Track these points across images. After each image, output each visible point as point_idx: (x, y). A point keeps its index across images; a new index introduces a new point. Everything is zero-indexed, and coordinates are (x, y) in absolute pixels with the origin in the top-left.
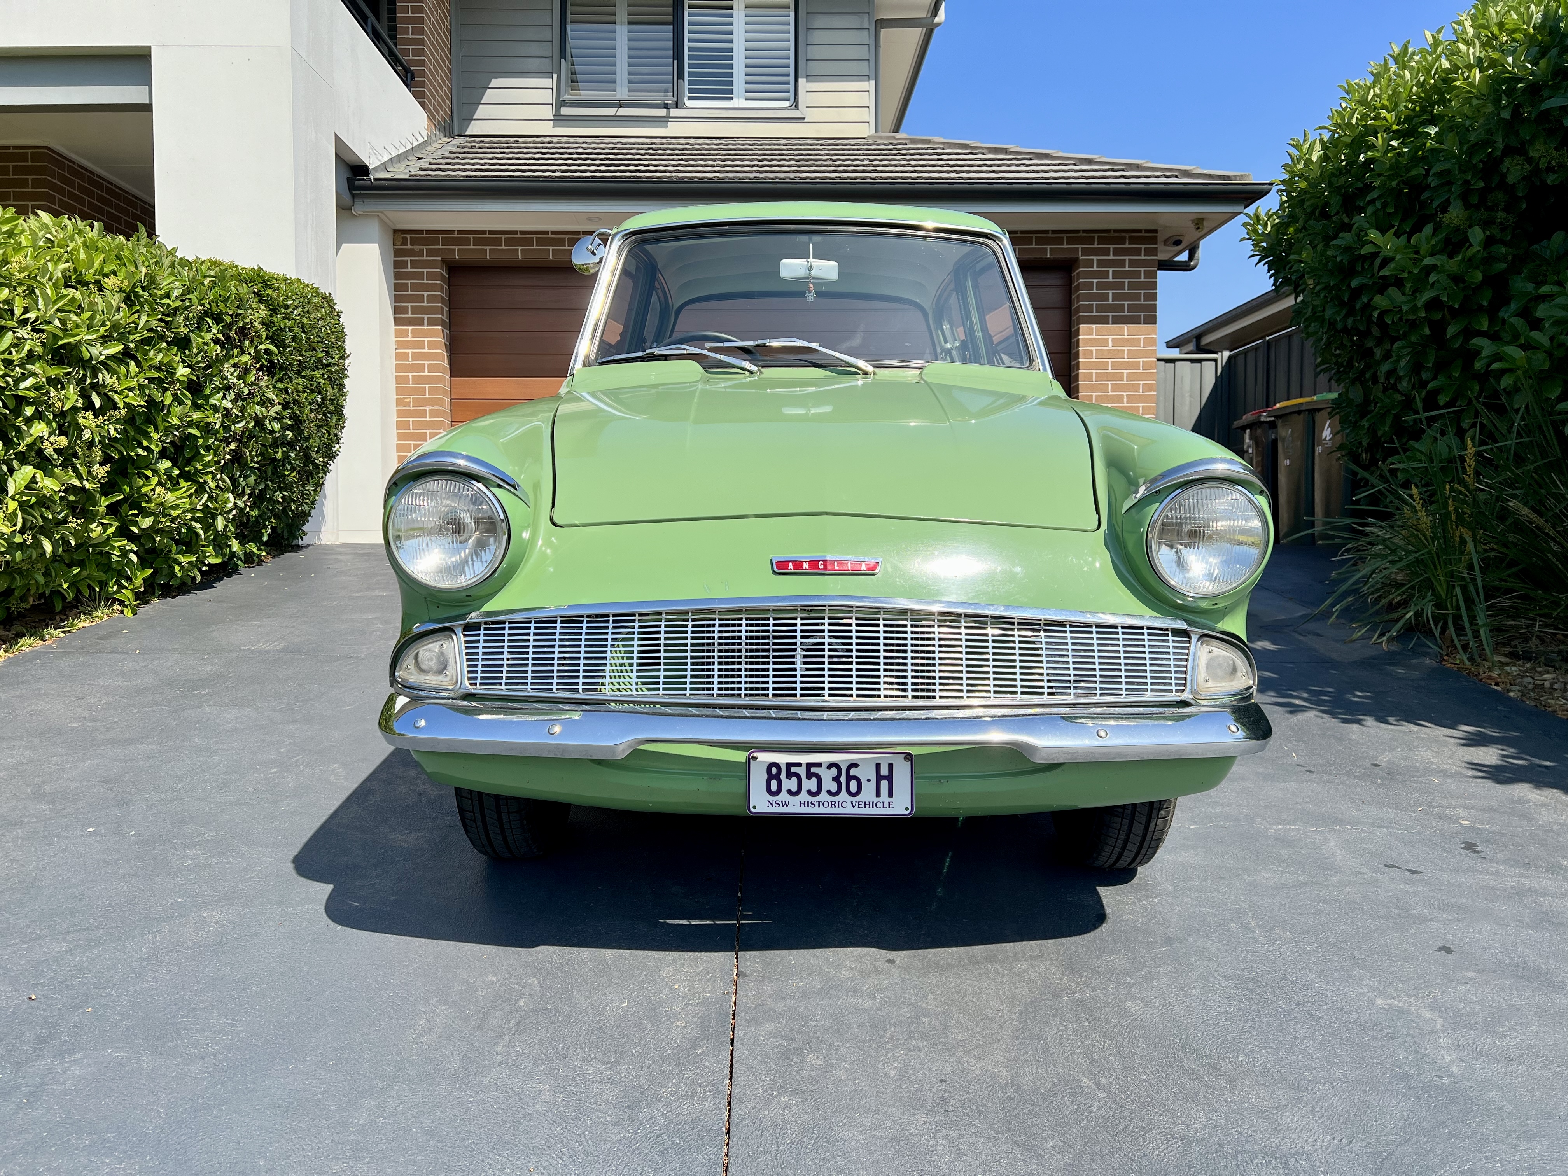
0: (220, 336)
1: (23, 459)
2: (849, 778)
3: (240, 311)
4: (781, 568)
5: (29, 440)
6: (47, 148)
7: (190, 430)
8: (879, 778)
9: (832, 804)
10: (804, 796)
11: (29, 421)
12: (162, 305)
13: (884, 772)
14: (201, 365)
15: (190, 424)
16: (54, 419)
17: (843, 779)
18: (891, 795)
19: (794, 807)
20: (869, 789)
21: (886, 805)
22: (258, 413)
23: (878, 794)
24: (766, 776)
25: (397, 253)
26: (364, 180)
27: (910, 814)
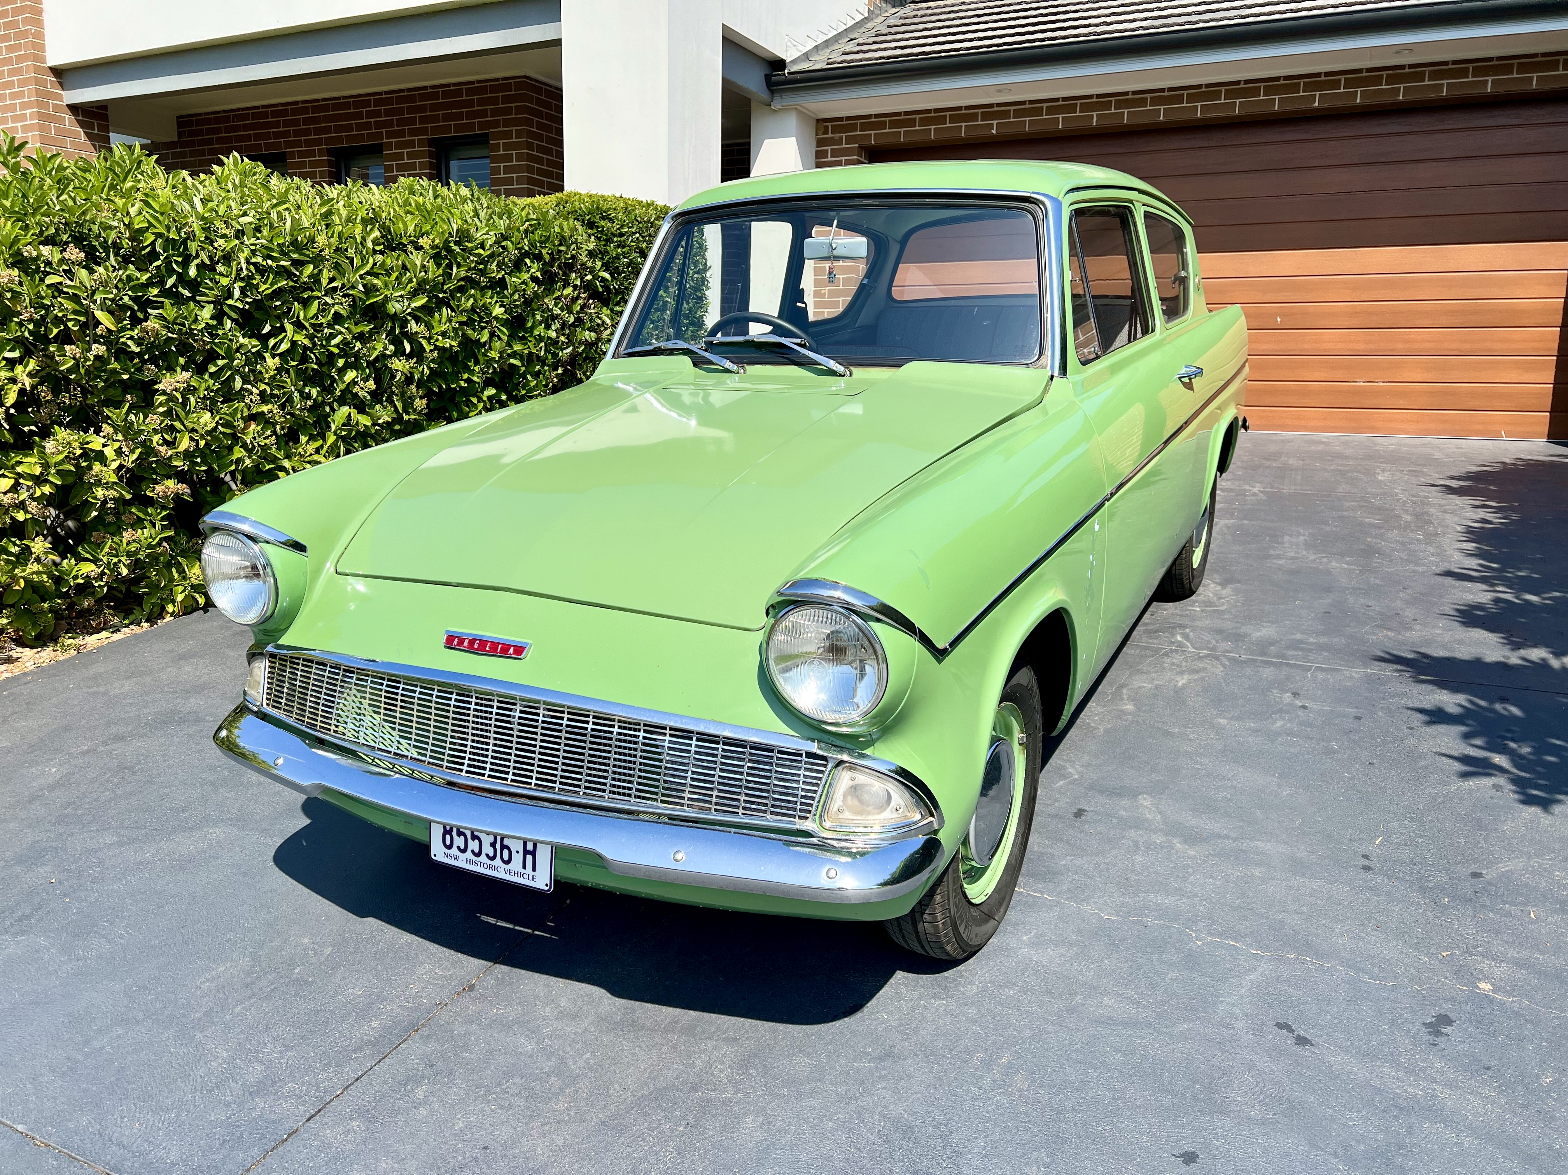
0: (539, 274)
1: (342, 401)
2: (503, 847)
3: (561, 248)
4: (453, 642)
5: (342, 386)
6: (525, 77)
7: (512, 361)
8: (526, 852)
9: (490, 867)
10: (469, 855)
11: (342, 371)
12: (476, 255)
13: (530, 847)
14: (517, 303)
15: (514, 355)
16: (368, 367)
17: (498, 846)
18: (534, 869)
19: (463, 862)
20: (517, 859)
21: (531, 878)
22: (588, 338)
23: (524, 867)
24: (442, 830)
25: (820, 143)
26: (779, 75)
27: (548, 890)
